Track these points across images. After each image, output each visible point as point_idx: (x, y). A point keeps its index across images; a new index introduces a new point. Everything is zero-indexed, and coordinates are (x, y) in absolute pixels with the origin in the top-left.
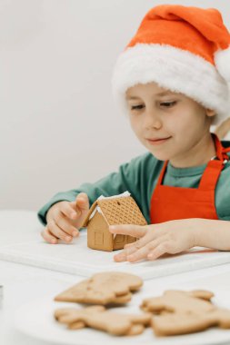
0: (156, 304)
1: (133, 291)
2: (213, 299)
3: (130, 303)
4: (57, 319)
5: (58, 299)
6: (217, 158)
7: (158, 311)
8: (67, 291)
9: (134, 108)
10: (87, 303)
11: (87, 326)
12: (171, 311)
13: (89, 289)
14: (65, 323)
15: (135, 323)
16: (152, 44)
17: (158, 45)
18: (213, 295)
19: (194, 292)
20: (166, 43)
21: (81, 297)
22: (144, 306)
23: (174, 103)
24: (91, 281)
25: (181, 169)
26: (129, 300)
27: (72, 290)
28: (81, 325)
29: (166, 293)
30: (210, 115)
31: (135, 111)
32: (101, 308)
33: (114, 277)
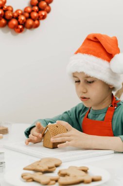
0: (63, 172)
1: (57, 166)
2: (88, 171)
3: (54, 171)
4: (22, 177)
5: (25, 169)
6: (112, 106)
7: (64, 175)
8: (29, 166)
9: (76, 82)
10: (36, 171)
11: (34, 181)
12: (69, 175)
13: (38, 165)
14: (24, 179)
15: (52, 180)
16: (85, 54)
17: (87, 55)
18: (88, 169)
19: (81, 167)
20: (91, 54)
21: (34, 168)
22: (59, 172)
23: (93, 82)
24: (40, 161)
25: (96, 110)
26: (55, 170)
27: (32, 165)
28: (31, 180)
29: (70, 167)
30: (111, 87)
31: (77, 83)
32: (41, 173)
33: (50, 160)
